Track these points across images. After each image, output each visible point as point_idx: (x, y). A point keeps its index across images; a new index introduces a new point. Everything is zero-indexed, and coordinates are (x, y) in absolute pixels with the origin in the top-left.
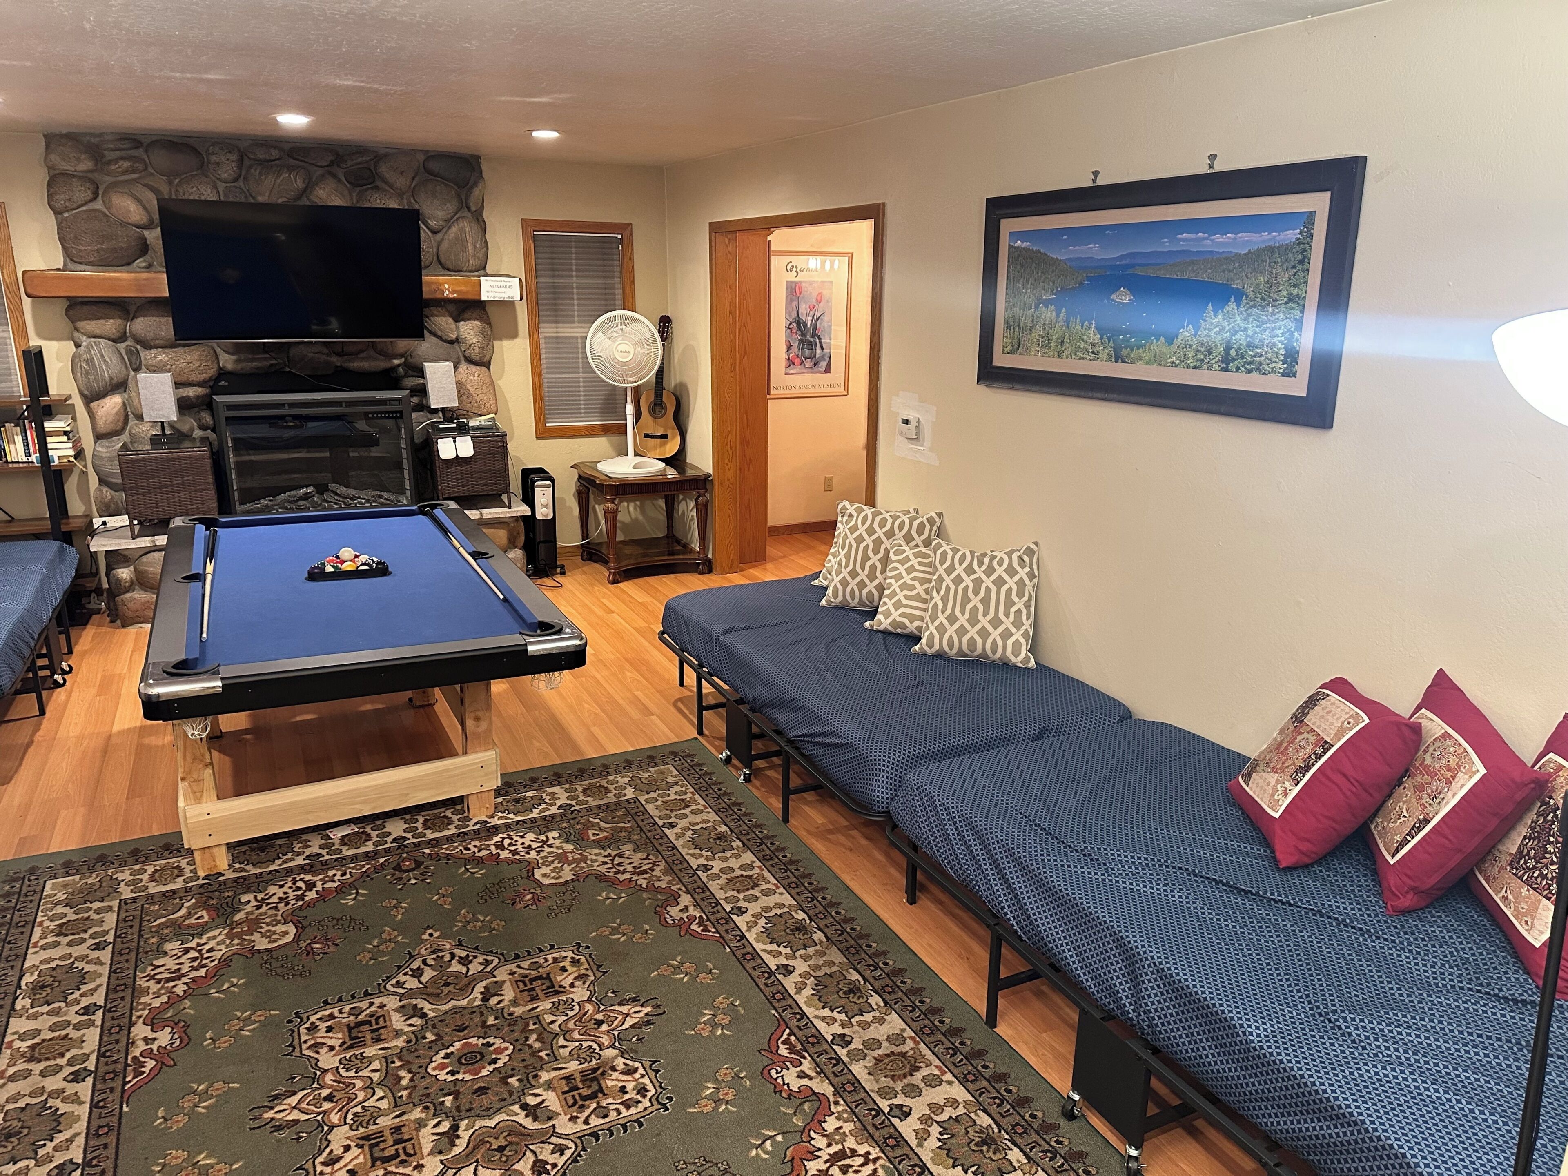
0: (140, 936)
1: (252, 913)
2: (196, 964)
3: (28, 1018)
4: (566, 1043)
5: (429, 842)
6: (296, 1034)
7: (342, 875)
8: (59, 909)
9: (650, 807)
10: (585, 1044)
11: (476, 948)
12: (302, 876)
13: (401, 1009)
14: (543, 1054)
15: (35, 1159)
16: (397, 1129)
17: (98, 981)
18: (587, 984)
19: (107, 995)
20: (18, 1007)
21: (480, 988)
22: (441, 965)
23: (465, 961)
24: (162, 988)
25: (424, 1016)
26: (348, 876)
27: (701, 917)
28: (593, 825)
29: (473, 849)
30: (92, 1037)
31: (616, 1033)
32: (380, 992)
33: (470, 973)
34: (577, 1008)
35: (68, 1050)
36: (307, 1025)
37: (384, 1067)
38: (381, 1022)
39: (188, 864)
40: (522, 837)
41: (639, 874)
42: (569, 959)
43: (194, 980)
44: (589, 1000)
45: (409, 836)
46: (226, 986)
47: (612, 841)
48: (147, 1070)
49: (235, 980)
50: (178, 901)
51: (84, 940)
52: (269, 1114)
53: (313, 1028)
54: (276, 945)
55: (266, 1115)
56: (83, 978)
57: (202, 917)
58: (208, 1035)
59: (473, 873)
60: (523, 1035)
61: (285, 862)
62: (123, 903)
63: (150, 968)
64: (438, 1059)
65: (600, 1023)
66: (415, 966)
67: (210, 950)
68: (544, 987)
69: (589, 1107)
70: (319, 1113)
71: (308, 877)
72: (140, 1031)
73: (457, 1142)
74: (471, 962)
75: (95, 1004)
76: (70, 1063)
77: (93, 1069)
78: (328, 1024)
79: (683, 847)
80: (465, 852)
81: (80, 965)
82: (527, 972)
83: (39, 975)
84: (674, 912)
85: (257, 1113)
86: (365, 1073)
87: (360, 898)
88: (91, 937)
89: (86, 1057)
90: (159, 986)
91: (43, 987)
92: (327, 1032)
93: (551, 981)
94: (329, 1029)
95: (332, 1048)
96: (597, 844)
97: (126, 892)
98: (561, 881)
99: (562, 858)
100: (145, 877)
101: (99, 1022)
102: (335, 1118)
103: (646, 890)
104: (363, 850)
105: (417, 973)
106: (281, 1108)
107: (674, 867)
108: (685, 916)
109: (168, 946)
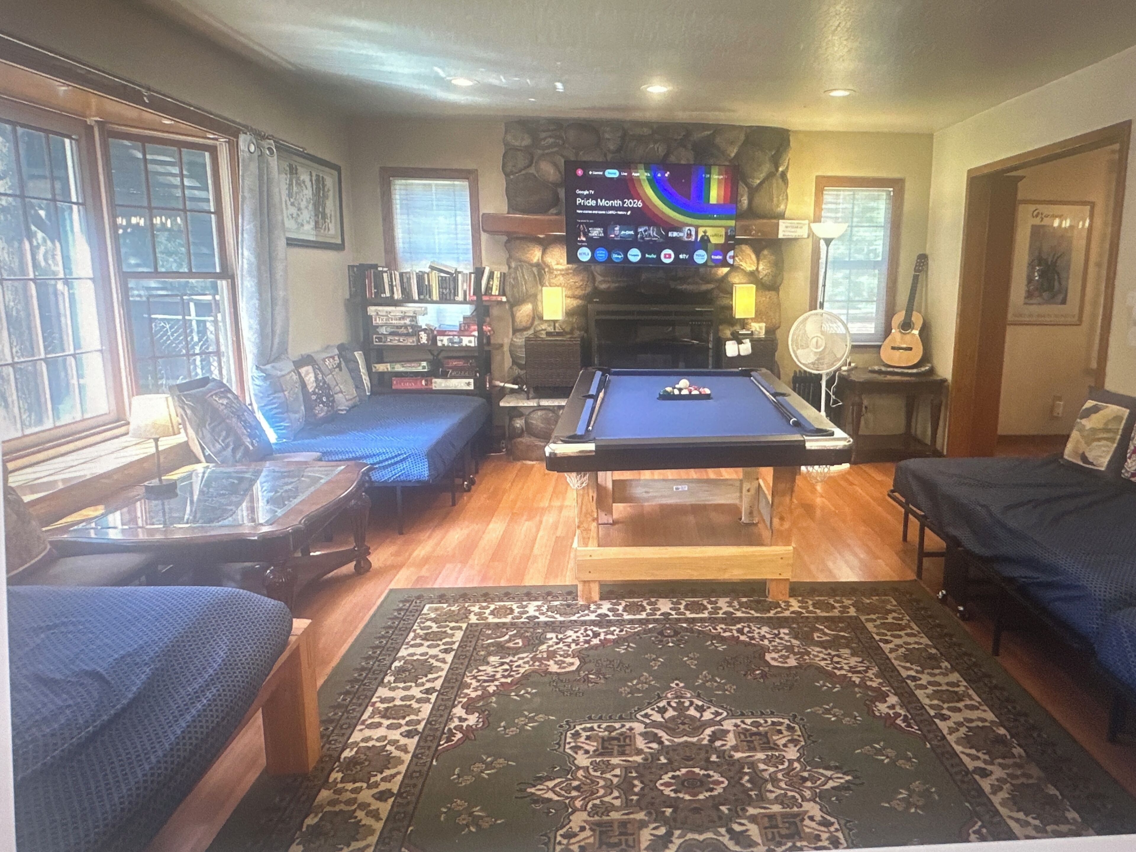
0: (475, 649)
1: (552, 646)
2: (506, 673)
3: (390, 689)
4: (772, 789)
5: (687, 620)
6: (563, 737)
7: (620, 632)
8: (428, 623)
9: (870, 626)
10: (790, 794)
11: (711, 701)
12: (592, 627)
13: (644, 735)
14: (752, 793)
15: (368, 783)
16: (623, 824)
17: (440, 673)
18: (798, 748)
19: (443, 684)
20: (386, 681)
21: (708, 731)
22: (681, 708)
23: (701, 709)
24: (480, 685)
25: (661, 743)
26: (624, 633)
27: (905, 716)
28: (818, 630)
29: (720, 630)
30: (426, 709)
31: (818, 791)
32: (631, 718)
33: (703, 719)
34: (786, 764)
35: (409, 715)
36: (573, 732)
37: (624, 773)
38: (628, 741)
39: (518, 607)
40: (759, 628)
41: (854, 672)
42: (785, 725)
43: (502, 684)
44: (798, 760)
45: (673, 613)
46: (522, 692)
47: (834, 644)
48: (455, 739)
49: (529, 689)
50: (505, 630)
51: (439, 645)
52: (533, 790)
53: (577, 735)
54: (563, 670)
55: (529, 790)
56: (431, 669)
57: (518, 643)
58: (503, 724)
59: (716, 647)
60: (739, 775)
61: (582, 616)
62: (470, 625)
63: (475, 671)
64: (666, 778)
65: (805, 780)
66: (661, 704)
67: (519, 666)
68: (761, 742)
69: (785, 844)
70: (567, 798)
71: (596, 629)
72: (459, 711)
73: (670, 845)
74: (704, 710)
75: (434, 688)
76: (407, 724)
77: (421, 730)
78: (588, 733)
79: (895, 659)
80: (713, 631)
81: (432, 661)
82: (748, 727)
83: (404, 663)
84: (882, 708)
85: (523, 787)
86: (608, 776)
87: (629, 649)
88: (444, 644)
89: (419, 722)
90: (478, 684)
91: (404, 671)
92: (586, 739)
93: (767, 738)
94: (588, 738)
95: (587, 752)
96: (822, 644)
97: (473, 619)
98: (786, 665)
99: (790, 649)
100: (488, 611)
101: (433, 700)
102: (578, 804)
103: (858, 686)
104: (638, 617)
105: (662, 711)
106: (541, 787)
107: (886, 674)
108: (891, 712)
109: (492, 659)
